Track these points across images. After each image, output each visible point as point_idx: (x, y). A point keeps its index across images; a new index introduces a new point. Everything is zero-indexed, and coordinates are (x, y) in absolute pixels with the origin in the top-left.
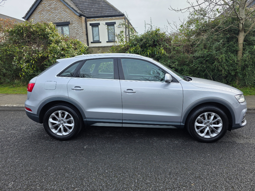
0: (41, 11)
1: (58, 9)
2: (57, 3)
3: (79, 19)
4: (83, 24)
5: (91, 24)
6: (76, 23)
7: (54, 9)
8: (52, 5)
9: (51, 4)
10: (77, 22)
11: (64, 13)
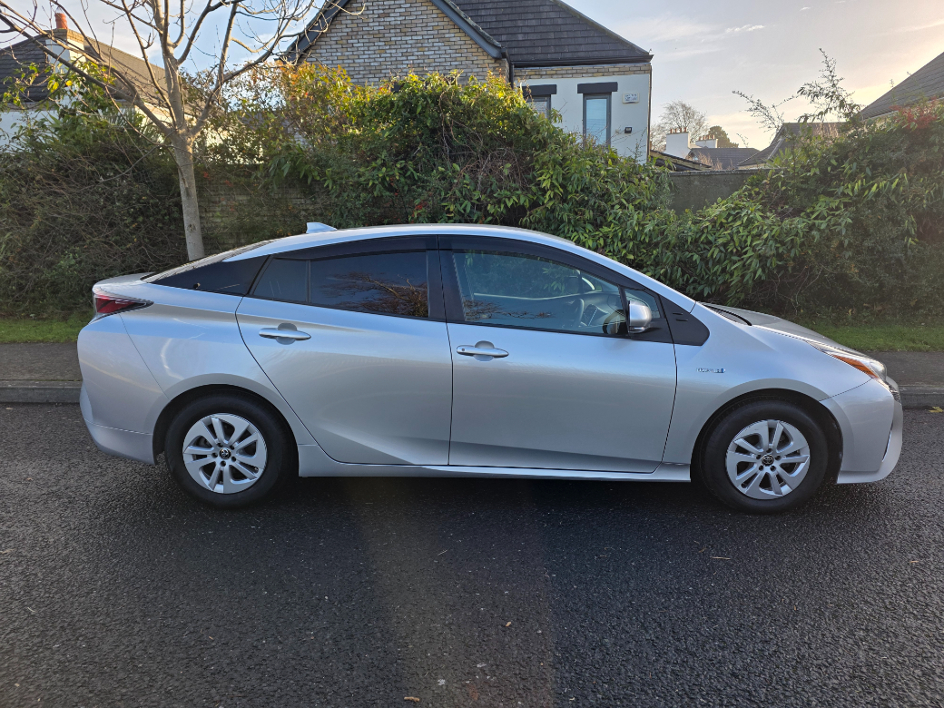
0: (347, 38)
1: (413, 30)
2: (411, 9)
3: (492, 69)
5: (525, 90)
7: (398, 31)
8: (392, 15)
9: (390, 11)
11: (435, 44)
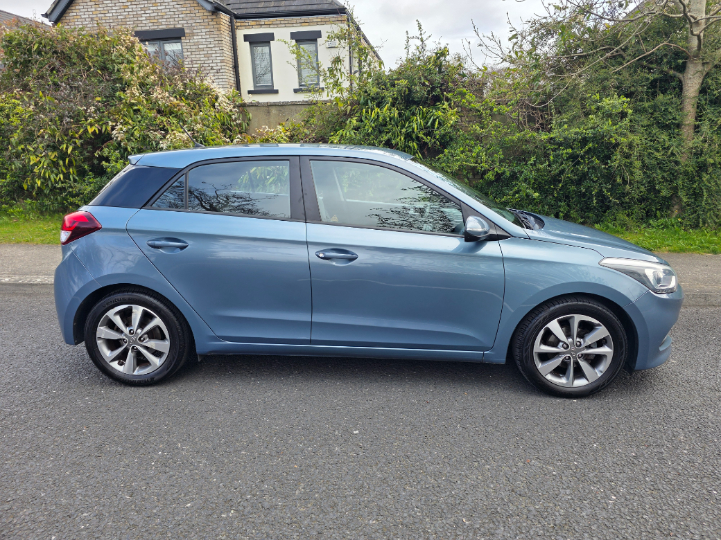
3: (210, 20)
4: (224, 37)
5: (247, 38)
6: (204, 34)
10: (206, 30)
